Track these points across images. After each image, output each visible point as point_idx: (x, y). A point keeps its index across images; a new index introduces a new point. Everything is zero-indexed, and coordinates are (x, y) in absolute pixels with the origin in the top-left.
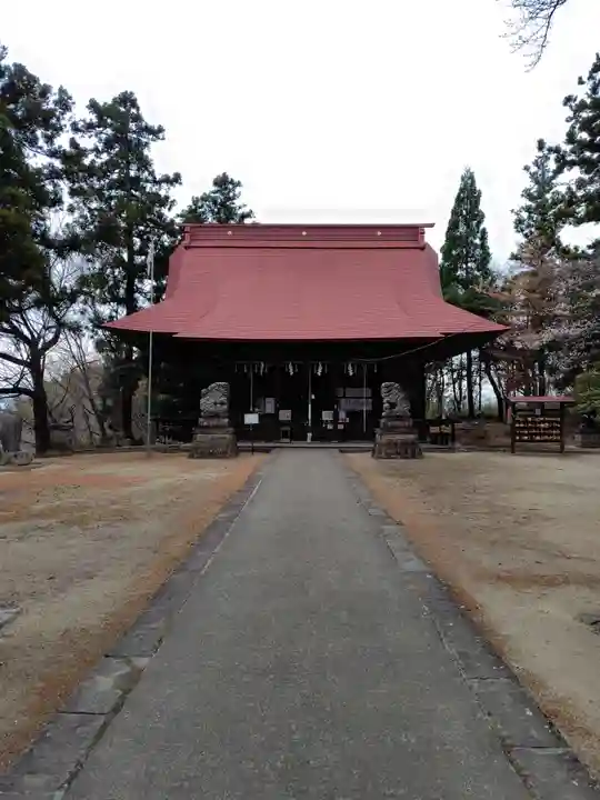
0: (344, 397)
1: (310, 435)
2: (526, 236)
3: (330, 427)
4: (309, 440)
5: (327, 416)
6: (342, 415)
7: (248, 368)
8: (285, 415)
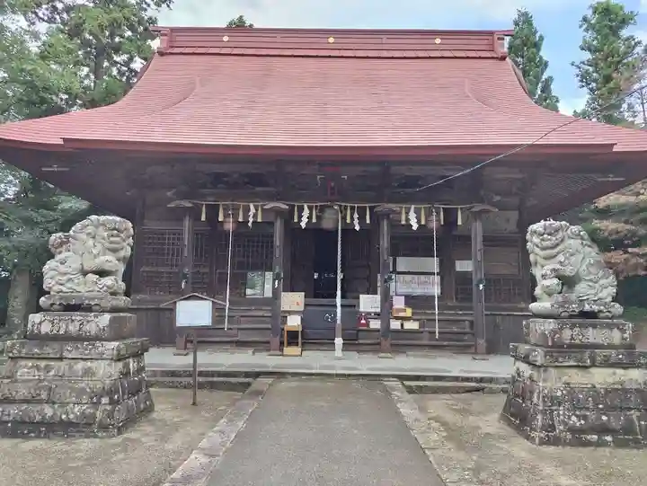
0: (394, 271)
1: (339, 341)
2: (591, 90)
3: (375, 324)
4: (338, 352)
5: (368, 303)
6: (399, 303)
7: (226, 216)
8: (293, 301)
